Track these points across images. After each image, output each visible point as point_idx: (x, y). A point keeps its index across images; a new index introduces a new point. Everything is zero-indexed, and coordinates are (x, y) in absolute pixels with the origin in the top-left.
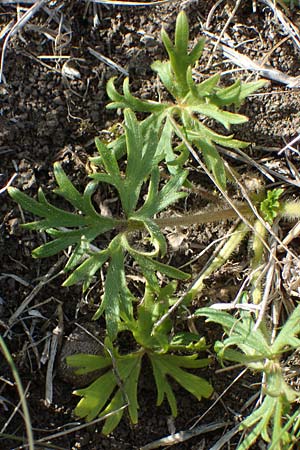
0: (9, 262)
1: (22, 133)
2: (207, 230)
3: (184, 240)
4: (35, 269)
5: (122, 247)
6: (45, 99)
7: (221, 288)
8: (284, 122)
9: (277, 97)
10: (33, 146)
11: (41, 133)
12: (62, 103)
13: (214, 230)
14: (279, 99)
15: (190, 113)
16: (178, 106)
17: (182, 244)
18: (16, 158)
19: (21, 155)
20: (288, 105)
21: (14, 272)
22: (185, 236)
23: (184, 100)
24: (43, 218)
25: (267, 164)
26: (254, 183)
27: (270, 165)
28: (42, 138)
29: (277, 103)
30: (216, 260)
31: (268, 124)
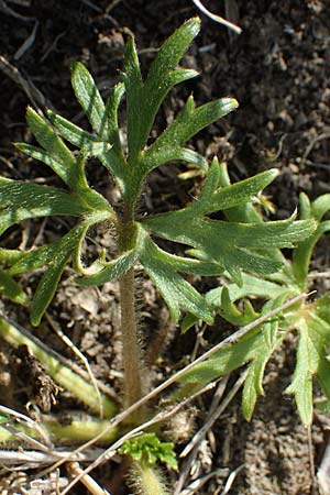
0: (55, 32)
1: (255, 62)
2: (100, 347)
3: (88, 313)
4: (42, 73)
5: (89, 211)
6: (303, 100)
7: (12, 374)
8: (263, 465)
9: (300, 453)
10: (235, 77)
11: (257, 89)
12: (297, 126)
13: (99, 359)
14: (297, 456)
15: (296, 325)
16: (303, 306)
17: (83, 310)
18: (218, 50)
19: (223, 56)
20: (288, 469)
21: (39, 38)
22: (94, 315)
23: (313, 315)
24: (145, 77)
25: (205, 443)
26: (182, 426)
27: (203, 447)
28: (249, 93)
29: (292, 453)
30: (55, 363)
31: (261, 440)
